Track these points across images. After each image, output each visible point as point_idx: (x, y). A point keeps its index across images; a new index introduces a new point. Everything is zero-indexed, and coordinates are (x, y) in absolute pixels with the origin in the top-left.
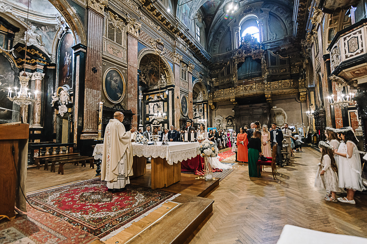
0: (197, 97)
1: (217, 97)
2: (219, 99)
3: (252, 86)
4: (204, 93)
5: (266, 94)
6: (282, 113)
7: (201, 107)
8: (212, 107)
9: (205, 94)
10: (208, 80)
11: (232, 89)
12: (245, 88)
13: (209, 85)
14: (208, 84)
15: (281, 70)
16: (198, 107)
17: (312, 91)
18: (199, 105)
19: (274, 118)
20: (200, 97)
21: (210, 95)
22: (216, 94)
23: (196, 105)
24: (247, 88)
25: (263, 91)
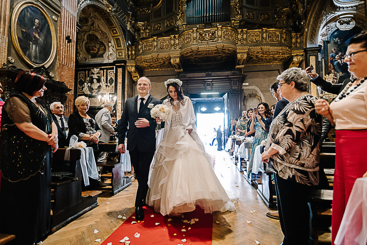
0: (104, 53)
1: (144, 53)
2: (148, 56)
3: (215, 32)
4: (117, 44)
5: (239, 53)
6: (258, 95)
7: (111, 75)
8: (134, 77)
9: (121, 47)
10: (128, 21)
11: (175, 37)
12: (201, 35)
13: (129, 31)
14: (128, 29)
15: (261, 15)
16: (105, 73)
17: (313, 55)
18: (107, 69)
19: (244, 103)
20: (110, 53)
21: (132, 51)
22: (142, 48)
23: (101, 69)
24: (206, 35)
25: (234, 45)
